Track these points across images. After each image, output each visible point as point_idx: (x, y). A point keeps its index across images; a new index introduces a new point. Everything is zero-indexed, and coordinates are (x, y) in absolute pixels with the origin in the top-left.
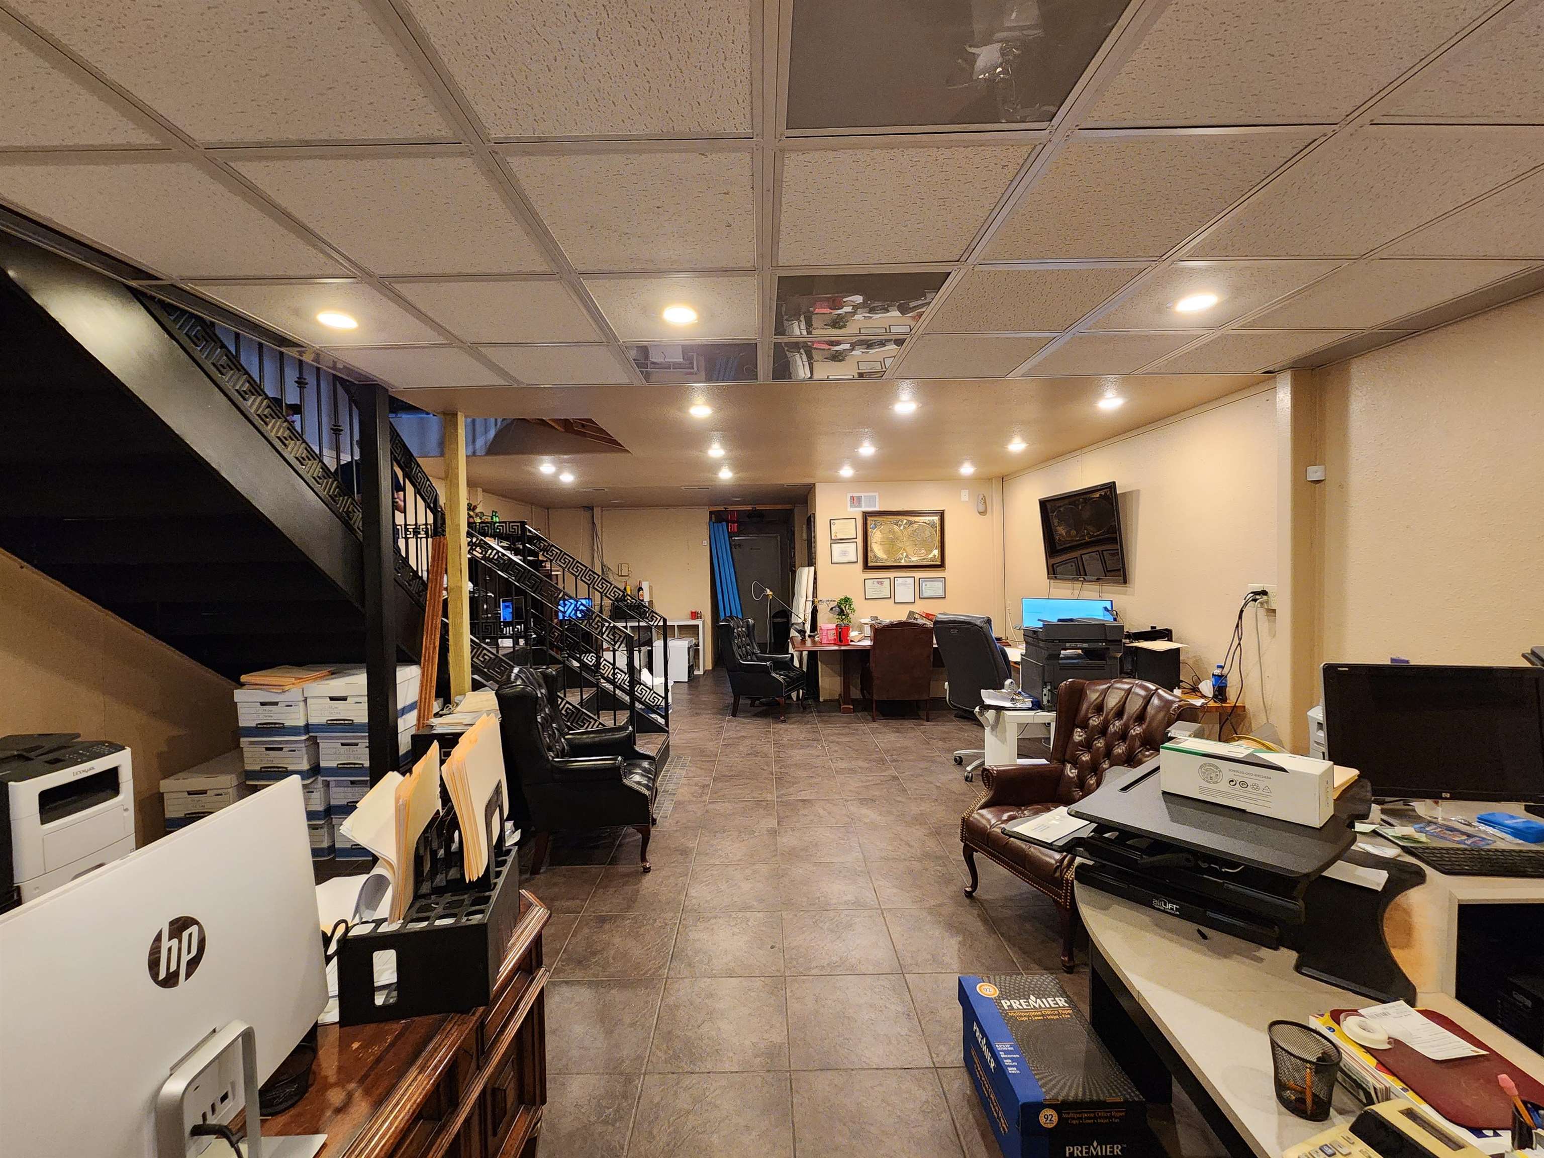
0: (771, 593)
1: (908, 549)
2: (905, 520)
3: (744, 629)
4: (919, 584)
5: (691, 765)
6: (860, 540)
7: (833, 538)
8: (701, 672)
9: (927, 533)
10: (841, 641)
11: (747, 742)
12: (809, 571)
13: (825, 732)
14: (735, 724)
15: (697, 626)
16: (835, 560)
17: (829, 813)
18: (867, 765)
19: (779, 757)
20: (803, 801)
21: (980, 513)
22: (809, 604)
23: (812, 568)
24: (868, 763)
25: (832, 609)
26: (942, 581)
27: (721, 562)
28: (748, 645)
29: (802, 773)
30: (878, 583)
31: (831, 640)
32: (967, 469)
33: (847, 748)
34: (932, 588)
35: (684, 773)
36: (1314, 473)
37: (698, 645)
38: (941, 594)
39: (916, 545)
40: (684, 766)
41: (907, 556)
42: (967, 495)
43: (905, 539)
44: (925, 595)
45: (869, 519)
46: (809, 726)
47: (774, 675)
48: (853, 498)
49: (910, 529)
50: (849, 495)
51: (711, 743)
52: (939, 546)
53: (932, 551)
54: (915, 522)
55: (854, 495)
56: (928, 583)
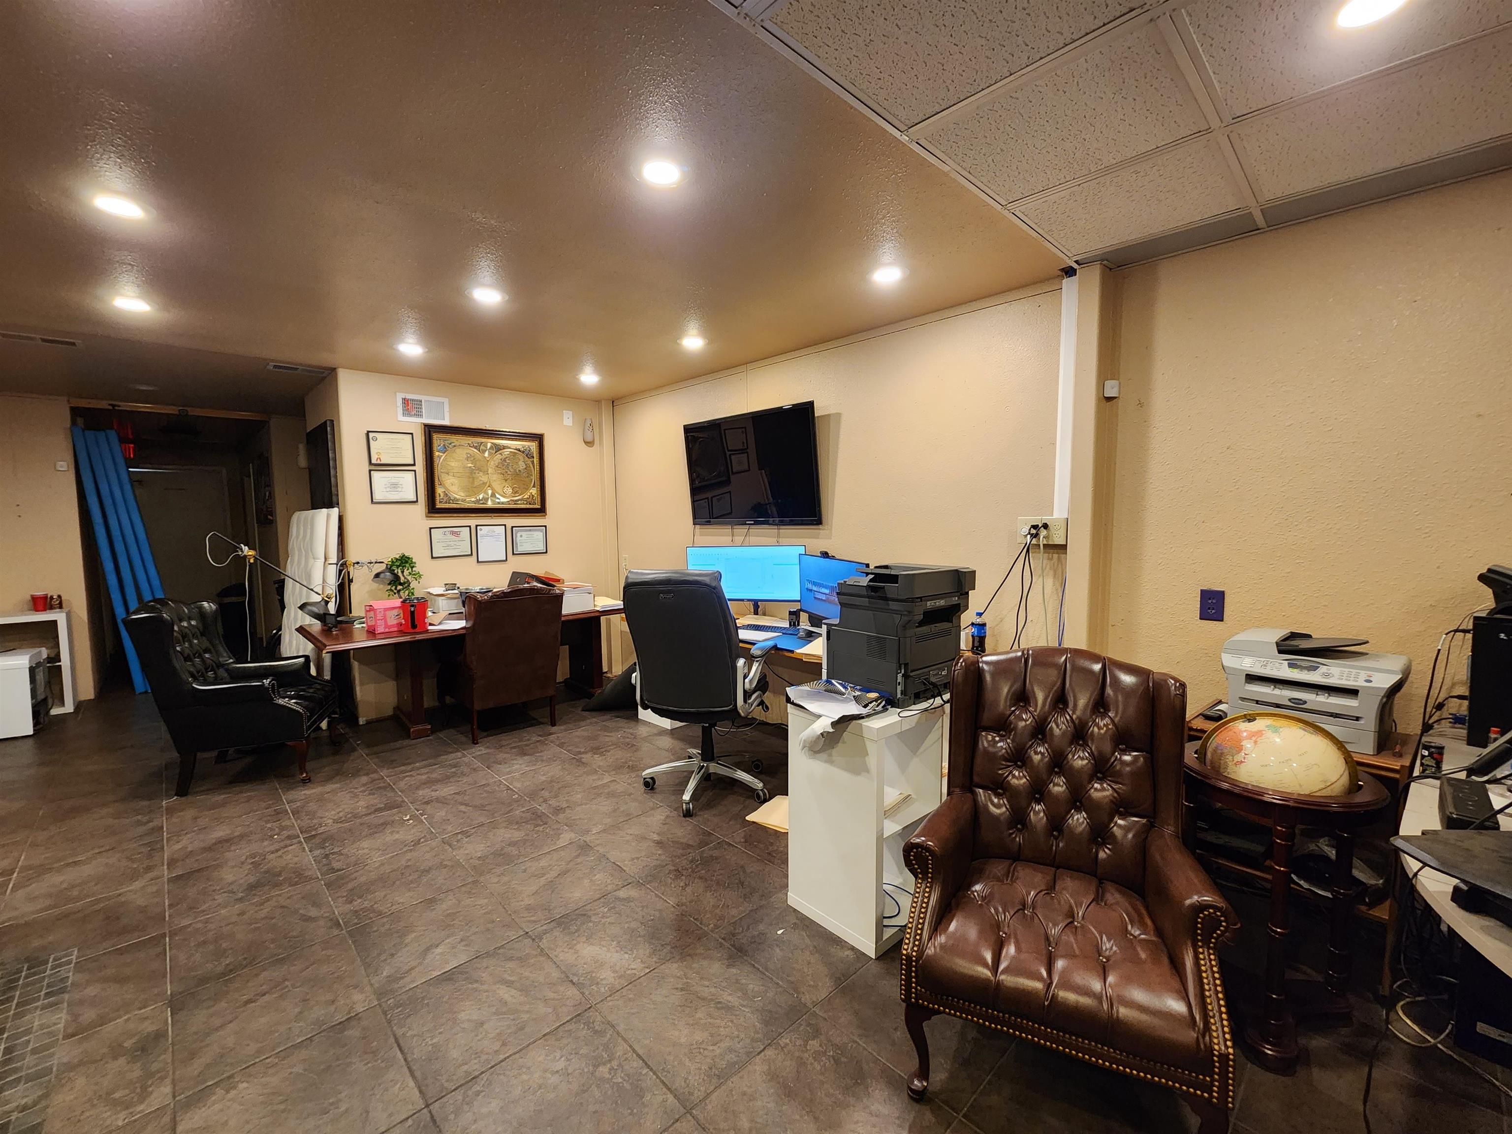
0: (252, 553)
1: (494, 485)
2: (489, 442)
3: (193, 623)
4: (511, 536)
5: (79, 977)
6: (420, 467)
7: (374, 461)
8: (69, 707)
9: (522, 465)
10: (414, 626)
11: (242, 851)
12: (328, 516)
13: (402, 784)
14: (189, 813)
15: (54, 623)
16: (378, 497)
17: (524, 990)
18: (517, 835)
19: (333, 870)
20: (448, 977)
21: (586, 443)
22: (332, 571)
23: (335, 512)
24: (518, 829)
25: (377, 576)
26: (541, 531)
27: (108, 502)
28: (206, 651)
29: (403, 898)
30: (453, 533)
31: (393, 626)
32: (589, 378)
33: (463, 808)
34: (529, 541)
35: (60, 1019)
36: (1111, 389)
37: (57, 658)
38: (542, 548)
39: (506, 480)
40: (57, 990)
41: (493, 495)
42: (571, 418)
43: (490, 471)
44: (520, 549)
45: (435, 436)
46: (364, 779)
47: (281, 702)
48: (406, 401)
49: (498, 457)
50: (400, 396)
51: (137, 885)
52: (538, 483)
53: (527, 489)
54: (504, 447)
55: (409, 396)
56: (524, 534)
